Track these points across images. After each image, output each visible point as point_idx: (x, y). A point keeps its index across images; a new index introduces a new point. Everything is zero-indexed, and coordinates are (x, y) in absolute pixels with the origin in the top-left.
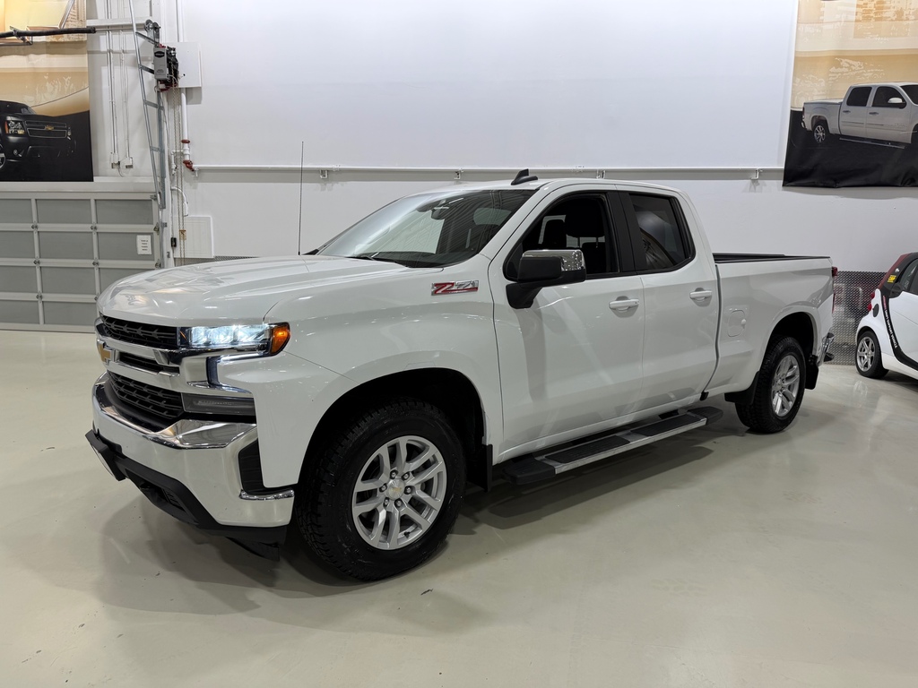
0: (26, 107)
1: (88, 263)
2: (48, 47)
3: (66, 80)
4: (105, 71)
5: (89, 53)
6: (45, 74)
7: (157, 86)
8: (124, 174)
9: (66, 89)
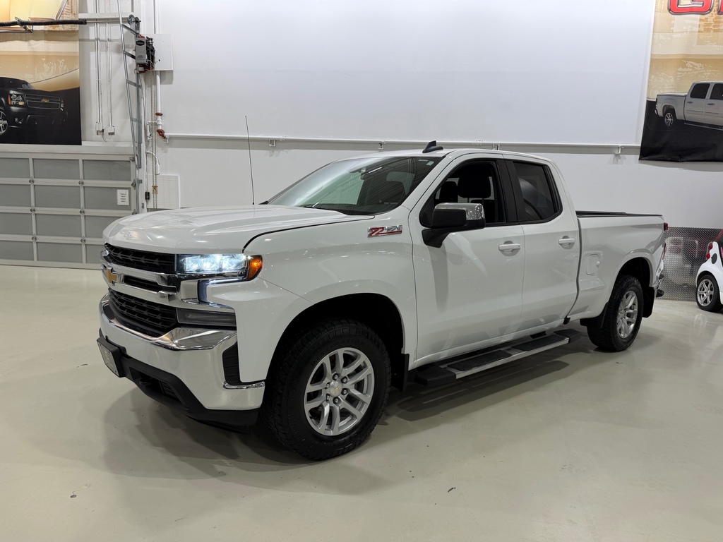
0: (26, 83)
1: (76, 211)
2: (46, 35)
3: (61, 62)
4: (93, 55)
5: (80, 40)
6: (43, 56)
7: (136, 69)
8: (107, 140)
9: (60, 69)
